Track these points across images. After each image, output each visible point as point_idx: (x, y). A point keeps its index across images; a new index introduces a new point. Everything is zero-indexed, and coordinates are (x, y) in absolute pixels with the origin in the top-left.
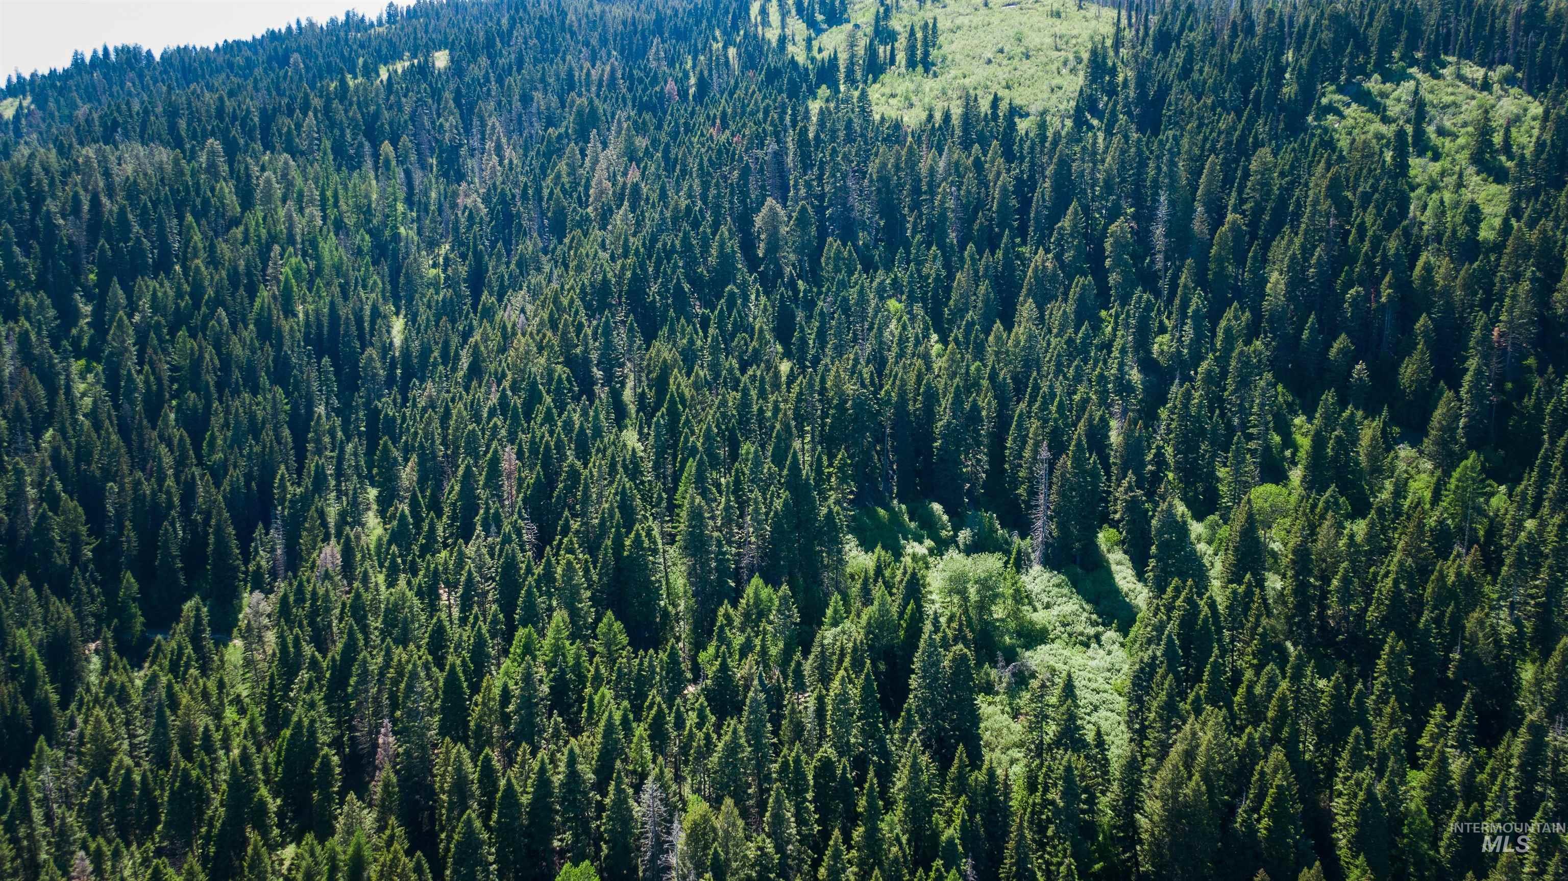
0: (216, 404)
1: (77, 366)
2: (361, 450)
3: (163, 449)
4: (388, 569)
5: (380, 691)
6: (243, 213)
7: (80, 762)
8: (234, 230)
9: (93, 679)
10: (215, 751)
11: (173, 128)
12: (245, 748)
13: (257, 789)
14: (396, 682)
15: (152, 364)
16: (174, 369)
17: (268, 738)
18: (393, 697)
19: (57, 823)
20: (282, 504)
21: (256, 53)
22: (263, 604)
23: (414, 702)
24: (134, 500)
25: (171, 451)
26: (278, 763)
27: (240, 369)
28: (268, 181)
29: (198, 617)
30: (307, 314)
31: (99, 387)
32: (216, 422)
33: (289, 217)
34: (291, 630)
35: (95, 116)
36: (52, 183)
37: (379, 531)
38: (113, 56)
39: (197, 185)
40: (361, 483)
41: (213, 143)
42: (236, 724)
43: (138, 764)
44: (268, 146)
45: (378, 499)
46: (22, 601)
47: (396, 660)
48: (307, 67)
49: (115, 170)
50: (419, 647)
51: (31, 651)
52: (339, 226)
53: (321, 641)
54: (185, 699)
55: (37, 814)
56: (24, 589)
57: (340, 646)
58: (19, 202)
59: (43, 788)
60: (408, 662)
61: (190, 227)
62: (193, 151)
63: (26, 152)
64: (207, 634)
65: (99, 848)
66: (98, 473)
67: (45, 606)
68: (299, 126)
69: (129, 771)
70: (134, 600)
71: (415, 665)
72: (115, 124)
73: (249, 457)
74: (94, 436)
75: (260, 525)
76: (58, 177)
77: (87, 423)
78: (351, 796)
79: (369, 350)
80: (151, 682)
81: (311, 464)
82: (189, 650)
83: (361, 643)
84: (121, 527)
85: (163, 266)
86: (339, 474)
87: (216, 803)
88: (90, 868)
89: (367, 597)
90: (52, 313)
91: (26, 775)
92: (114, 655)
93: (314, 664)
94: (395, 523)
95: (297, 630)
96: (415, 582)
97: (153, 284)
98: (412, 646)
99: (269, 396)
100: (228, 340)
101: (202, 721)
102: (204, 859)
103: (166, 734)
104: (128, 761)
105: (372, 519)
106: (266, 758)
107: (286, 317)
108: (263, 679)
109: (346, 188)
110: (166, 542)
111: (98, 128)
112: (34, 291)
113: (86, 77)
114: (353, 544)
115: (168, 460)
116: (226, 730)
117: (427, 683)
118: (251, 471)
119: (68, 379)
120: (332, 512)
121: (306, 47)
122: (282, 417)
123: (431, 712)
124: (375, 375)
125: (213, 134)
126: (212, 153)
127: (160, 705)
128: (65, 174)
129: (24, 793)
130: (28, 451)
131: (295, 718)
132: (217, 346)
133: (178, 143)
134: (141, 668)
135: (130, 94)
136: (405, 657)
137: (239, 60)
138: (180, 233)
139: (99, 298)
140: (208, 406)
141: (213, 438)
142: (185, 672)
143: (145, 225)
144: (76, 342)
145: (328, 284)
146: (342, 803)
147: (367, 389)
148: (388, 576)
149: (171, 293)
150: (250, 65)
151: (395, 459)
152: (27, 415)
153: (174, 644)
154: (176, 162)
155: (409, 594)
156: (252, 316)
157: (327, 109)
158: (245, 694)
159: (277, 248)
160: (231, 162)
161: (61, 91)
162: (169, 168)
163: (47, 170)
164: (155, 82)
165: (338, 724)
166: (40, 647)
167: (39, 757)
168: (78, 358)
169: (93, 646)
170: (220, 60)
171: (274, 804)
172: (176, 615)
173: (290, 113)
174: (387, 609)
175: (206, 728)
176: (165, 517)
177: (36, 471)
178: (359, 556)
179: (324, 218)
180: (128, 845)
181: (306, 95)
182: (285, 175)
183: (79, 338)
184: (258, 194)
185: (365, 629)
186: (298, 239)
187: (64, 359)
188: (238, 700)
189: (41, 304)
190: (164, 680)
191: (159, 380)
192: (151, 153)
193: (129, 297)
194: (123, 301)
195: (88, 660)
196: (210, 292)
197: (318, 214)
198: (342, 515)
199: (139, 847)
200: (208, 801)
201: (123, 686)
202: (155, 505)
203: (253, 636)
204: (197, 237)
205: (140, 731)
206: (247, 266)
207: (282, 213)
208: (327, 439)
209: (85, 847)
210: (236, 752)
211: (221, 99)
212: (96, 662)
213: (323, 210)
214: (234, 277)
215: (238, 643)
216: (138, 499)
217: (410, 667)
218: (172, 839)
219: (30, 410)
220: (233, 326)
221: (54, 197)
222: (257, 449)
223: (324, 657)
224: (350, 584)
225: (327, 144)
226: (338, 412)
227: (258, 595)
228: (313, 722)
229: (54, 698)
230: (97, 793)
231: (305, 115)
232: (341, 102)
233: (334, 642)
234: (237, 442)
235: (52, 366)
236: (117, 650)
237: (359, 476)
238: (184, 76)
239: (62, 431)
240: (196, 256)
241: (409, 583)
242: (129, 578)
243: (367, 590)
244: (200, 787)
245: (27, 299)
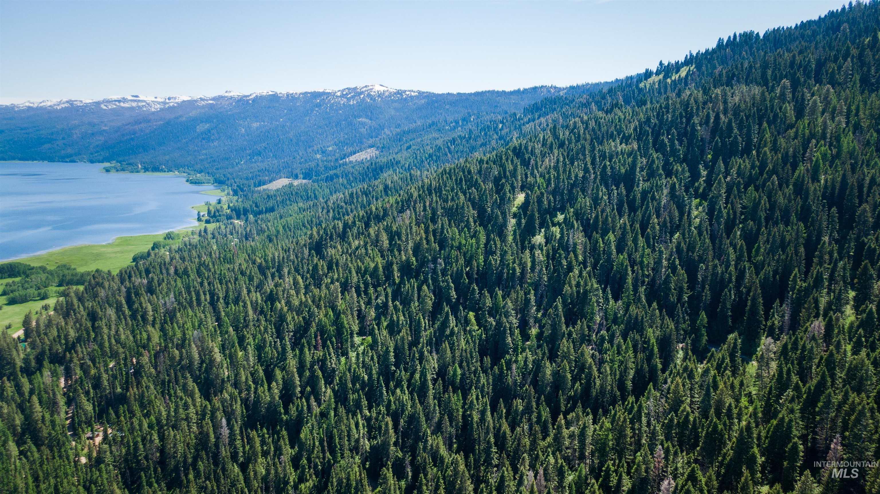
0: (763, 229)
1: (695, 202)
2: (848, 267)
3: (731, 250)
4: (855, 343)
5: (836, 416)
6: (796, 121)
7: (666, 402)
8: (790, 131)
9: (679, 362)
10: (733, 419)
11: (764, 75)
12: (749, 422)
13: (753, 448)
14: (848, 414)
15: (732, 204)
16: (744, 207)
17: (763, 421)
18: (845, 423)
19: (652, 427)
20: (793, 291)
21: (819, 27)
22: (772, 345)
23: (859, 430)
24: (712, 275)
25: (735, 252)
26: (766, 437)
27: (781, 210)
28: (815, 102)
29: (735, 344)
30: (826, 181)
31: (704, 214)
32: (762, 239)
33: (825, 123)
34: (786, 364)
35: (724, 72)
36: (698, 109)
37: (853, 318)
38: (738, 39)
39: (772, 106)
40: (846, 287)
41: (786, 82)
42: (746, 408)
43: (693, 412)
44: (818, 81)
45: (855, 299)
46: (653, 315)
47: (851, 400)
48: (851, 31)
49: (730, 99)
50: (868, 397)
51: (653, 341)
52: (857, 127)
53: (804, 375)
54: (721, 386)
55: (644, 420)
56: (654, 310)
57: (815, 381)
58: (681, 119)
59: (648, 408)
60: (859, 404)
61: (765, 130)
62: (773, 87)
63: (688, 93)
64: (739, 354)
65: (668, 447)
66: (696, 258)
67: (662, 320)
68: (840, 68)
69: (688, 414)
70: (704, 327)
71: (864, 407)
72: (734, 75)
73: (778, 261)
74: (698, 239)
75: (778, 300)
76: (701, 105)
77: (695, 232)
78: (807, 472)
79: (864, 205)
80: (706, 372)
81: (814, 271)
82: (728, 360)
83: (829, 384)
84: (703, 288)
85: (747, 151)
86: (832, 279)
87: (729, 447)
88: (663, 456)
89: (838, 357)
90: (687, 174)
91: (642, 399)
92: (690, 353)
93: (797, 388)
94: (865, 315)
95: (789, 365)
96: (873, 355)
97: (740, 161)
98: (863, 395)
99: (795, 228)
100: (776, 194)
101: (729, 401)
102: (718, 474)
103: (709, 401)
104: (688, 409)
105: (849, 310)
106: (760, 432)
107: (813, 182)
108: (766, 387)
109: (865, 104)
110: (725, 300)
111: (724, 79)
112: (681, 163)
113: (723, 51)
114: (834, 323)
115: (733, 256)
116: (740, 409)
117: (871, 421)
118: (777, 269)
119: (690, 209)
120: (823, 301)
121: (853, 18)
122: (801, 240)
123: (871, 441)
124: (865, 222)
125: (786, 77)
126: (784, 88)
127: (708, 385)
128: (705, 103)
129: (640, 407)
130: (666, 242)
131: (780, 416)
132: (769, 198)
133: (766, 83)
134: (702, 363)
135: (743, 58)
136: (857, 400)
137: (809, 32)
138: (758, 133)
139: (711, 168)
140: (759, 229)
141: (759, 247)
142: (724, 372)
143: (740, 129)
144: (696, 190)
145: (843, 163)
146: (801, 474)
147: (859, 229)
148: (853, 347)
149: (749, 166)
150: (814, 34)
151: (871, 275)
152: (669, 225)
153: (720, 355)
154: (763, 94)
155: (867, 362)
156: (792, 181)
157: (861, 56)
158: (754, 392)
159: (814, 141)
160: (794, 92)
161: (709, 61)
162: (758, 97)
163: (696, 102)
164: (758, 50)
165: (806, 427)
166: (657, 339)
167: (649, 393)
168: (696, 198)
169: (681, 345)
170: (797, 33)
171: (760, 460)
172: (724, 340)
173: (836, 60)
174: (850, 367)
175: (730, 405)
176: (727, 287)
177: (668, 253)
178: (836, 331)
179: (847, 123)
180: (682, 452)
181: (848, 48)
182: (826, 98)
183: (699, 188)
184: (807, 110)
185: (833, 376)
186: (828, 135)
187: (690, 198)
188: (749, 395)
189: (683, 170)
190: (712, 372)
191: (735, 213)
192: (750, 90)
193: (726, 168)
194: (723, 170)
195: (677, 352)
196: (770, 166)
197: (843, 120)
198: (830, 304)
199: (687, 454)
200: (725, 444)
201: (692, 370)
202: (722, 279)
203: (763, 362)
204: (768, 135)
205: (697, 396)
206: (794, 152)
207: (820, 120)
208: (827, 257)
209: (662, 444)
210: (744, 423)
211: (794, 56)
212: (681, 354)
213: (848, 117)
214: (785, 158)
215: (755, 363)
216: (714, 274)
217: (860, 407)
218: (703, 457)
219: (670, 222)
220: (780, 186)
221: (698, 115)
222: (783, 257)
223: (804, 385)
224: (828, 346)
225: (858, 77)
226: (837, 241)
227: (770, 340)
228: (791, 421)
229: (660, 366)
230: (671, 420)
231: (845, 60)
232: (871, 50)
233: (812, 378)
234: (772, 251)
235: (684, 201)
236: (692, 350)
237: (845, 282)
238: (775, 45)
239: (683, 234)
240: (765, 146)
241: (868, 355)
242: (703, 315)
243: (838, 352)
244: (722, 436)
245: (678, 167)
